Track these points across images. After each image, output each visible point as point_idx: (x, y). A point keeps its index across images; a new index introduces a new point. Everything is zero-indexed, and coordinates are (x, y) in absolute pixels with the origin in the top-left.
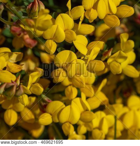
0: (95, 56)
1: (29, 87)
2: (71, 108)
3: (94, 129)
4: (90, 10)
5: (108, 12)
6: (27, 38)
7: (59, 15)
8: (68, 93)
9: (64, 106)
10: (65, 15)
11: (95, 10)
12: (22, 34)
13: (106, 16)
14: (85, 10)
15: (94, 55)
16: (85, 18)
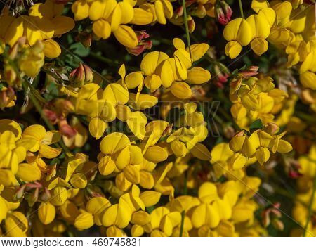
0: (156, 141)
1: (67, 180)
2: (118, 207)
3: (154, 230)
4: (151, 77)
5: (176, 78)
6: (64, 126)
7: (109, 86)
8: (120, 183)
9: (110, 204)
10: (116, 85)
11: (158, 77)
12: (57, 120)
13: (173, 83)
14: (145, 76)
15: (154, 139)
16: (144, 87)
